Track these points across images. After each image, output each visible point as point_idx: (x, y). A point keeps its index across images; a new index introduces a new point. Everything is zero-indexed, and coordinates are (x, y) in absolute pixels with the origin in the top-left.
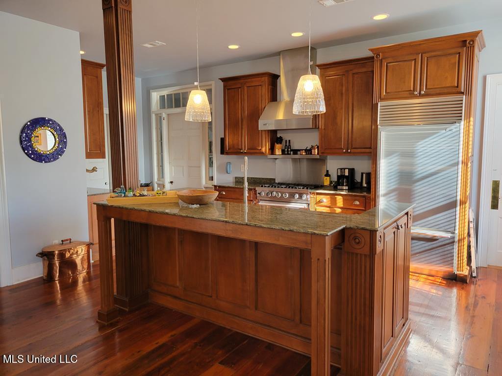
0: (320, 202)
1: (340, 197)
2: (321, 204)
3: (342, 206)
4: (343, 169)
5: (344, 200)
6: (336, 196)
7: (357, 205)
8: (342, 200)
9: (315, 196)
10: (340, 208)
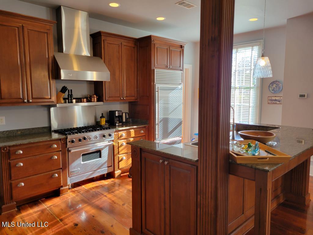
0: (121, 136)
1: (133, 130)
2: (122, 138)
3: (134, 136)
4: (119, 111)
5: (135, 131)
6: (130, 130)
7: (142, 133)
8: (134, 132)
9: (118, 133)
10: (133, 138)
